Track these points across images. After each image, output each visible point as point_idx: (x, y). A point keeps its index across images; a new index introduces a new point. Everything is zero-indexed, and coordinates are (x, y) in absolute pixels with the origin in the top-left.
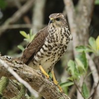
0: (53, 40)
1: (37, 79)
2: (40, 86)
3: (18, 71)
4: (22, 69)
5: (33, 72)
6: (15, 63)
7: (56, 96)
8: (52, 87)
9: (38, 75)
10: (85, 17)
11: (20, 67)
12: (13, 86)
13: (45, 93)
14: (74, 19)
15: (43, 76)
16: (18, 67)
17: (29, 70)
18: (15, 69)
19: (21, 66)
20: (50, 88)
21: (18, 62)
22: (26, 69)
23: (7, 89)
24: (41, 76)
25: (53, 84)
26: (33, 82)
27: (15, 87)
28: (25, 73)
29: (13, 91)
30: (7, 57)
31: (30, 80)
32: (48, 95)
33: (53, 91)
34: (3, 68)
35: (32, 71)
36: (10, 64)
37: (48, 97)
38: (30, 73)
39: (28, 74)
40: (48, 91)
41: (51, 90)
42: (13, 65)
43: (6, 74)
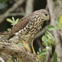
1: (21, 52)
3: (6, 47)
4: (10, 46)
5: (18, 48)
6: (5, 42)
8: (32, 58)
9: (22, 50)
11: (8, 45)
14: (53, 10)
15: (26, 50)
17: (15, 46)
18: (4, 46)
20: (31, 59)
21: (7, 41)
22: (13, 46)
24: (25, 50)
25: (33, 56)
28: (12, 48)
33: (33, 61)
39: (14, 49)
41: (32, 60)
42: (3, 43)
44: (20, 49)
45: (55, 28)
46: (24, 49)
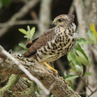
0: (59, 39)
1: (48, 77)
2: (51, 84)
3: (29, 69)
4: (33, 67)
5: (44, 71)
6: (27, 61)
7: (67, 95)
8: (63, 85)
9: (49, 73)
10: (94, 13)
11: (31, 66)
12: (23, 83)
13: (56, 92)
14: (83, 16)
15: (54, 74)
16: (29, 65)
17: (40, 68)
19: (33, 64)
20: (61, 86)
21: (29, 60)
22: (37, 67)
23: (16, 87)
24: (52, 74)
25: (64, 82)
26: (44, 81)
27: (25, 85)
28: (36, 71)
29: (23, 88)
30: (18, 55)
31: (41, 79)
32: (59, 94)
33: (64, 89)
34: (15, 66)
35: (43, 69)
36: (22, 62)
37: (58, 95)
38: (41, 72)
39: (39, 72)
40: (59, 89)
41: (62, 88)
42: (24, 63)
43: (17, 72)
44: (47, 72)
45: (88, 42)
46: (51, 71)
